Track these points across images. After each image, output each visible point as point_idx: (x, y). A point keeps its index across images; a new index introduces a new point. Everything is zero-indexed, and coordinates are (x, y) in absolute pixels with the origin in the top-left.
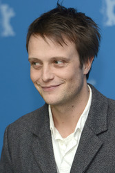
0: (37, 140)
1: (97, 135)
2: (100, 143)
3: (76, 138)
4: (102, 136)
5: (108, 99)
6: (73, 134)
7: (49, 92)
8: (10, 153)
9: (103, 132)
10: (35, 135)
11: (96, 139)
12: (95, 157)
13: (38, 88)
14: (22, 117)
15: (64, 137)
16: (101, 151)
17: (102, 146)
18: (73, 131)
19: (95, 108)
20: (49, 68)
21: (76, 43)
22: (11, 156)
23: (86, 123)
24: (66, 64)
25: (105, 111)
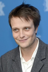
0: (14, 62)
1: (41, 60)
2: (43, 64)
3: (32, 61)
4: (43, 61)
5: (46, 44)
6: (30, 60)
7: (23, 42)
8: (2, 68)
9: (44, 59)
10: (13, 60)
11: (41, 62)
12: (40, 70)
13: (17, 41)
14: (8, 52)
15: (26, 61)
16: (43, 68)
17: (43, 65)
18: (31, 58)
19: (40, 48)
20: (23, 32)
21: (33, 19)
22: (2, 70)
23: (36, 55)
24: (30, 29)
25: (45, 50)
